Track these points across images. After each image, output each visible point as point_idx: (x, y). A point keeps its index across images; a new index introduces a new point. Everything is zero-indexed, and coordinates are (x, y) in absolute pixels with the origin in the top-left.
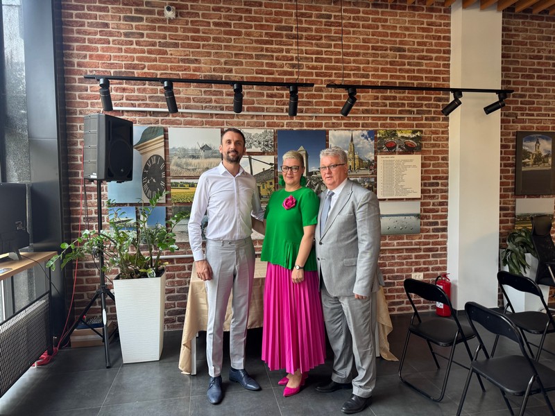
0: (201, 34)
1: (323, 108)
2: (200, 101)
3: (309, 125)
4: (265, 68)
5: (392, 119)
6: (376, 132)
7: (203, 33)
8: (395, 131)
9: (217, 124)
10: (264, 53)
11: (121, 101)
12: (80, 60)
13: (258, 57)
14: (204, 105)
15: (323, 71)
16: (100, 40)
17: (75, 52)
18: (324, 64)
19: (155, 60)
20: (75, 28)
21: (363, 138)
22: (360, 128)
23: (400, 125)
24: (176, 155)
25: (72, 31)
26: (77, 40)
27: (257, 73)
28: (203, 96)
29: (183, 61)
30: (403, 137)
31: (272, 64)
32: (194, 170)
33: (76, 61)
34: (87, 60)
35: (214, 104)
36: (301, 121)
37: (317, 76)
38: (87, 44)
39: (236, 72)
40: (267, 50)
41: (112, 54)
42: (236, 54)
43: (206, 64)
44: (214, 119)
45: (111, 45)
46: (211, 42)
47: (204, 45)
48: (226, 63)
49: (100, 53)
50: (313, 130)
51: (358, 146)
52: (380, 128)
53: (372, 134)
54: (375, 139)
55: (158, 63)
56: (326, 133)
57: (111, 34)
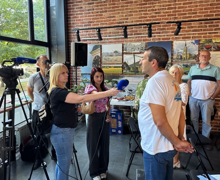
0: (116, 5)
1: (171, 31)
2: (115, 33)
3: (163, 39)
4: (143, 16)
5: (210, 33)
6: (199, 41)
7: (117, 5)
8: (211, 39)
9: (121, 42)
10: (143, 9)
11: (86, 36)
12: (73, 22)
13: (140, 11)
14: (116, 34)
15: (172, 13)
16: (80, 13)
17: (72, 19)
18: (172, 10)
19: (98, 19)
20: (72, 10)
21: (192, 44)
22: (191, 39)
23: (214, 36)
24: (104, 55)
25: (71, 12)
26: (72, 15)
27: (139, 18)
28: (116, 31)
29: (109, 17)
30: (216, 42)
31: (146, 13)
32: (111, 61)
33: (72, 22)
34: (76, 22)
35: (120, 34)
36: (160, 37)
37: (168, 16)
38: (75, 16)
39: (130, 19)
40: (144, 8)
41: (83, 18)
42: (130, 12)
43: (117, 17)
44: (120, 40)
45: (83, 15)
46: (120, 8)
47: (117, 10)
48: (126, 16)
49: (79, 18)
50: (165, 41)
51: (189, 48)
52: (203, 38)
53: (198, 42)
54: (199, 44)
55: (99, 20)
56: (172, 42)
57: (83, 11)
